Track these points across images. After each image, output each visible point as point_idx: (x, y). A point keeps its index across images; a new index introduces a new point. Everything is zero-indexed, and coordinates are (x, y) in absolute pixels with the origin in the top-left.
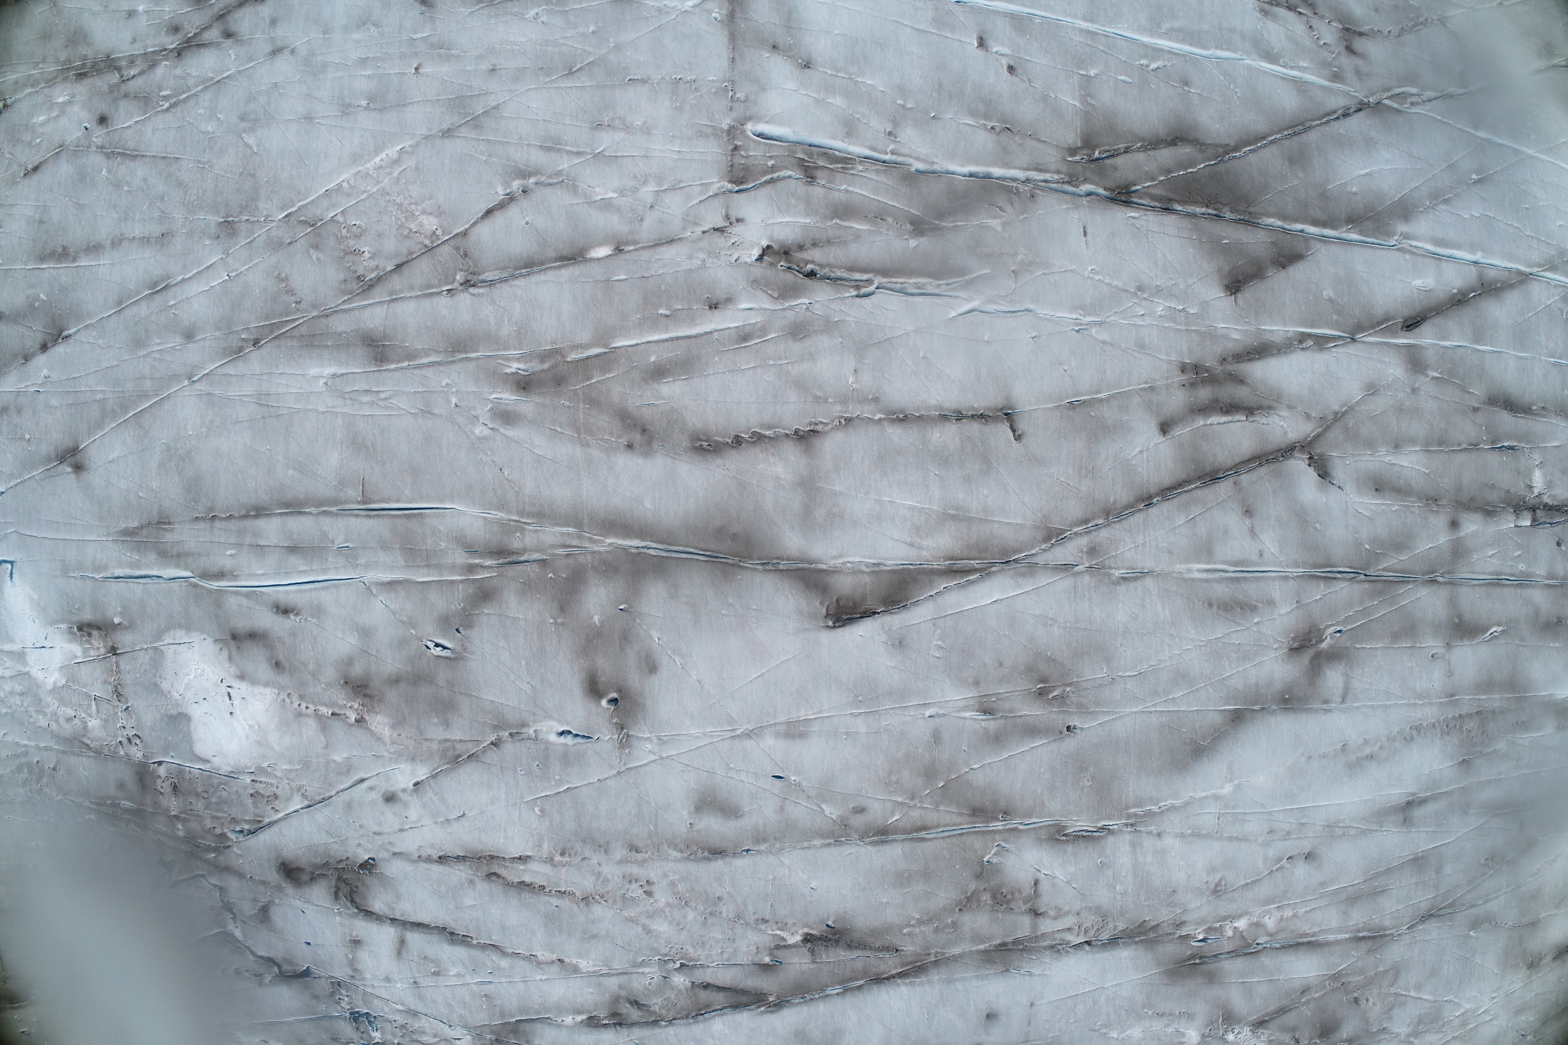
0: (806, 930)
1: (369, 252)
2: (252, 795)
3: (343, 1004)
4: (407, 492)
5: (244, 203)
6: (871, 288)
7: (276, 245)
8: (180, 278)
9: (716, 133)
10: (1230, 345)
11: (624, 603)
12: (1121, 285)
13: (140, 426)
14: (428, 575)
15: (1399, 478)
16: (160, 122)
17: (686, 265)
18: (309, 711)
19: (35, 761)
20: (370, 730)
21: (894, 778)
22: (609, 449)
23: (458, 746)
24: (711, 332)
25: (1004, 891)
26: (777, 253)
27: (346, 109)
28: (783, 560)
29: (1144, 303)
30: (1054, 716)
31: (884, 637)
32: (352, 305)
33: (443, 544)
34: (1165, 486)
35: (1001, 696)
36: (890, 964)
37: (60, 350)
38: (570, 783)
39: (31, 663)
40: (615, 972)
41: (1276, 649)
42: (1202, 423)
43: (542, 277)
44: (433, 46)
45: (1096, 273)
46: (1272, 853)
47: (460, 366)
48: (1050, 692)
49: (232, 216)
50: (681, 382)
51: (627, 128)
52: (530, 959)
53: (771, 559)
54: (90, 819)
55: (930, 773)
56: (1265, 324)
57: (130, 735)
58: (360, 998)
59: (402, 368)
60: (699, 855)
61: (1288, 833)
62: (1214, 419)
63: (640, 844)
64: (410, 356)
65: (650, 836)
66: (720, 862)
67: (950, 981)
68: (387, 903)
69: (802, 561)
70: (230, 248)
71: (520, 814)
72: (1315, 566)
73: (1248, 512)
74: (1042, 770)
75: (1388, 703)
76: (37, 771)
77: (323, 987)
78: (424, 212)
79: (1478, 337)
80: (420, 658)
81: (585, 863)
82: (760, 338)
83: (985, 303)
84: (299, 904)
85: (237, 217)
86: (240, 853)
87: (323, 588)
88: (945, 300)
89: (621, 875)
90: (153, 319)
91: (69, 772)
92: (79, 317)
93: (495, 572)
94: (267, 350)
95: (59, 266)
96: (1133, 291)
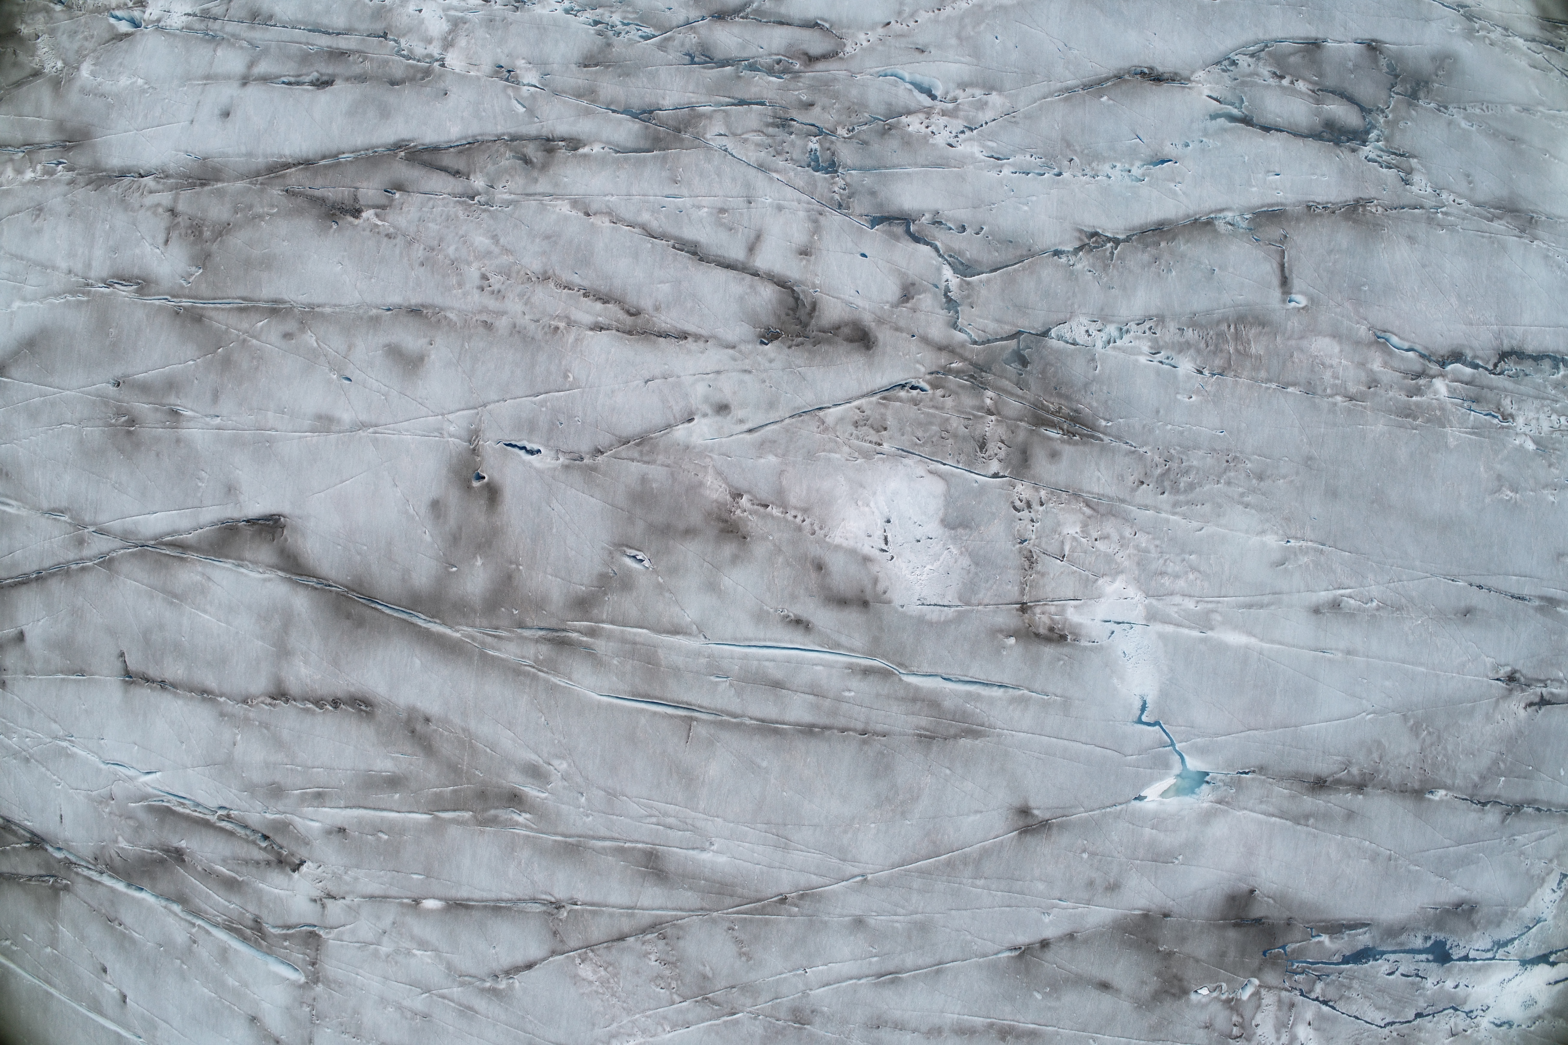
0: (356, 222)
1: (650, 959)
2: (885, 429)
3: (843, 182)
4: (643, 721)
5: (780, 1037)
6: (220, 812)
7: (747, 989)
8: (863, 981)
9: (328, 983)
11: (452, 573)
12: (40, 767)
13: (934, 843)
14: (635, 634)
17: (361, 873)
18: (793, 513)
19: (1165, 495)
20: (728, 484)
21: (255, 363)
22: (445, 721)
23: (636, 455)
24: (346, 807)
25: (192, 238)
26: (288, 864)
28: (312, 587)
29: (25, 747)
30: (126, 398)
31: (242, 498)
32: (674, 913)
33: (615, 662)
34: (25, 586)
35: (162, 425)
36: (295, 178)
37: (1022, 939)
38: (532, 402)
39: (1140, 607)
40: (537, 197)
43: (485, 895)
45: (56, 782)
47: (573, 831)
48: (126, 421)
49: (795, 1028)
50: (375, 769)
51: (400, 1008)
52: (617, 219)
53: (322, 589)
54: (1108, 421)
55: (227, 363)
57: (1026, 511)
58: (819, 189)
59: (631, 841)
60: (431, 311)
63: (481, 330)
64: (622, 852)
65: (470, 337)
66: (413, 302)
67: (249, 154)
68: (756, 293)
69: (295, 582)
70: (799, 997)
71: (589, 376)
74: (143, 350)
76: (1167, 484)
77: (861, 205)
78: (591, 983)
80: (658, 552)
81: (537, 317)
82: (306, 793)
83: (136, 778)
84: (860, 302)
85: (789, 1026)
86: (918, 366)
87: (751, 640)
88: (163, 789)
89: (506, 300)
90: (899, 949)
91: (1121, 478)
92: (993, 967)
93: (569, 626)
94: (771, 890)
95: (1012, 1023)
96: (32, 760)
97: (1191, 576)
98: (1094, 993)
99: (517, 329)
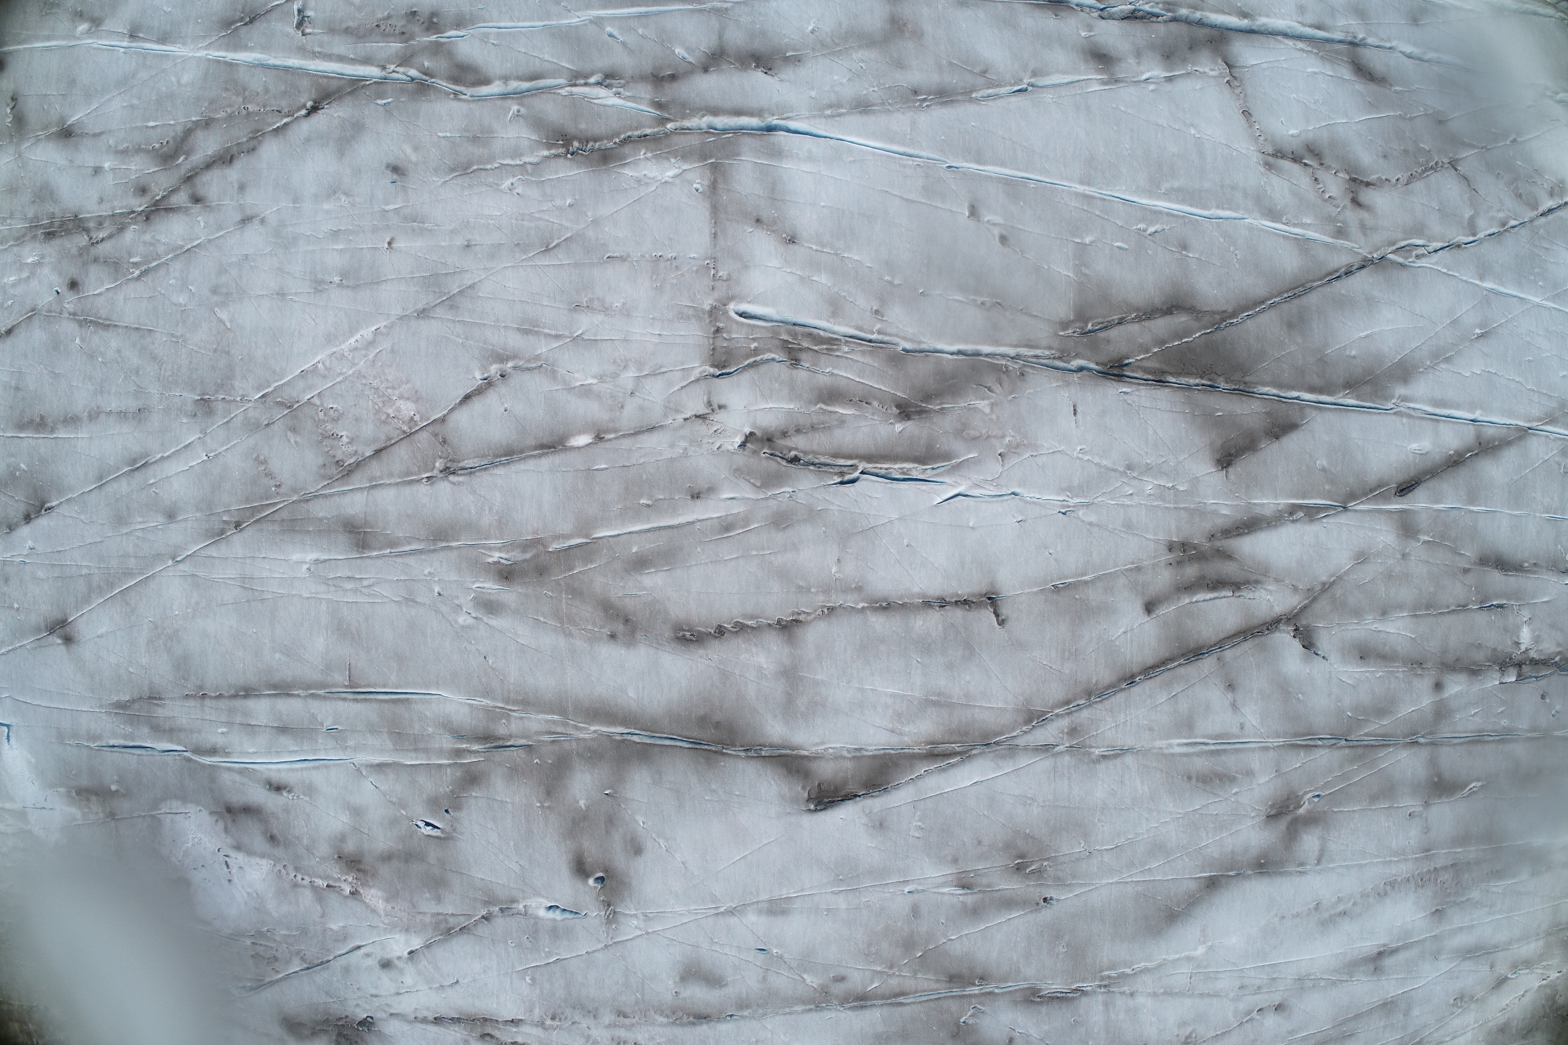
1: (347, 437)
2: (252, 956)
4: (393, 678)
5: (220, 382)
7: (254, 427)
8: (159, 456)
9: (698, 314)
10: (1220, 522)
11: (609, 789)
12: (1109, 465)
13: (127, 604)
14: (417, 758)
15: (1385, 644)
16: (131, 290)
17: (668, 454)
18: (305, 882)
20: (364, 903)
21: (873, 950)
22: (593, 639)
23: (451, 919)
24: (693, 523)
26: (760, 440)
27: (319, 286)
28: (765, 746)
29: (1133, 482)
30: (1031, 889)
31: (864, 820)
32: (332, 491)
33: (430, 729)
34: (1148, 665)
35: (979, 872)
37: (43, 522)
38: (560, 954)
39: (33, 822)
41: (1253, 817)
42: (1187, 601)
43: (521, 466)
44: (405, 219)
45: (1085, 453)
46: (1242, 1006)
47: (441, 555)
48: (1028, 867)
49: (207, 394)
50: (663, 573)
51: (606, 310)
53: (753, 746)
55: (908, 944)
56: (1256, 498)
59: (384, 556)
60: (685, 1020)
61: (1259, 988)
62: (1200, 596)
63: (628, 1010)
64: (392, 544)
65: (637, 1002)
66: (705, 1027)
69: (784, 748)
70: (208, 427)
71: (511, 982)
72: (1296, 735)
73: (1231, 687)
74: (1018, 939)
75: (1363, 862)
78: (401, 397)
79: (1472, 498)
80: (411, 837)
81: (575, 1026)
82: (743, 528)
83: (970, 488)
85: (213, 396)
86: (243, 1007)
87: (314, 768)
88: (933, 484)
90: (134, 497)
93: (481, 757)
94: (249, 533)
95: (38, 436)
96: (1121, 469)
99: (592, 1015)
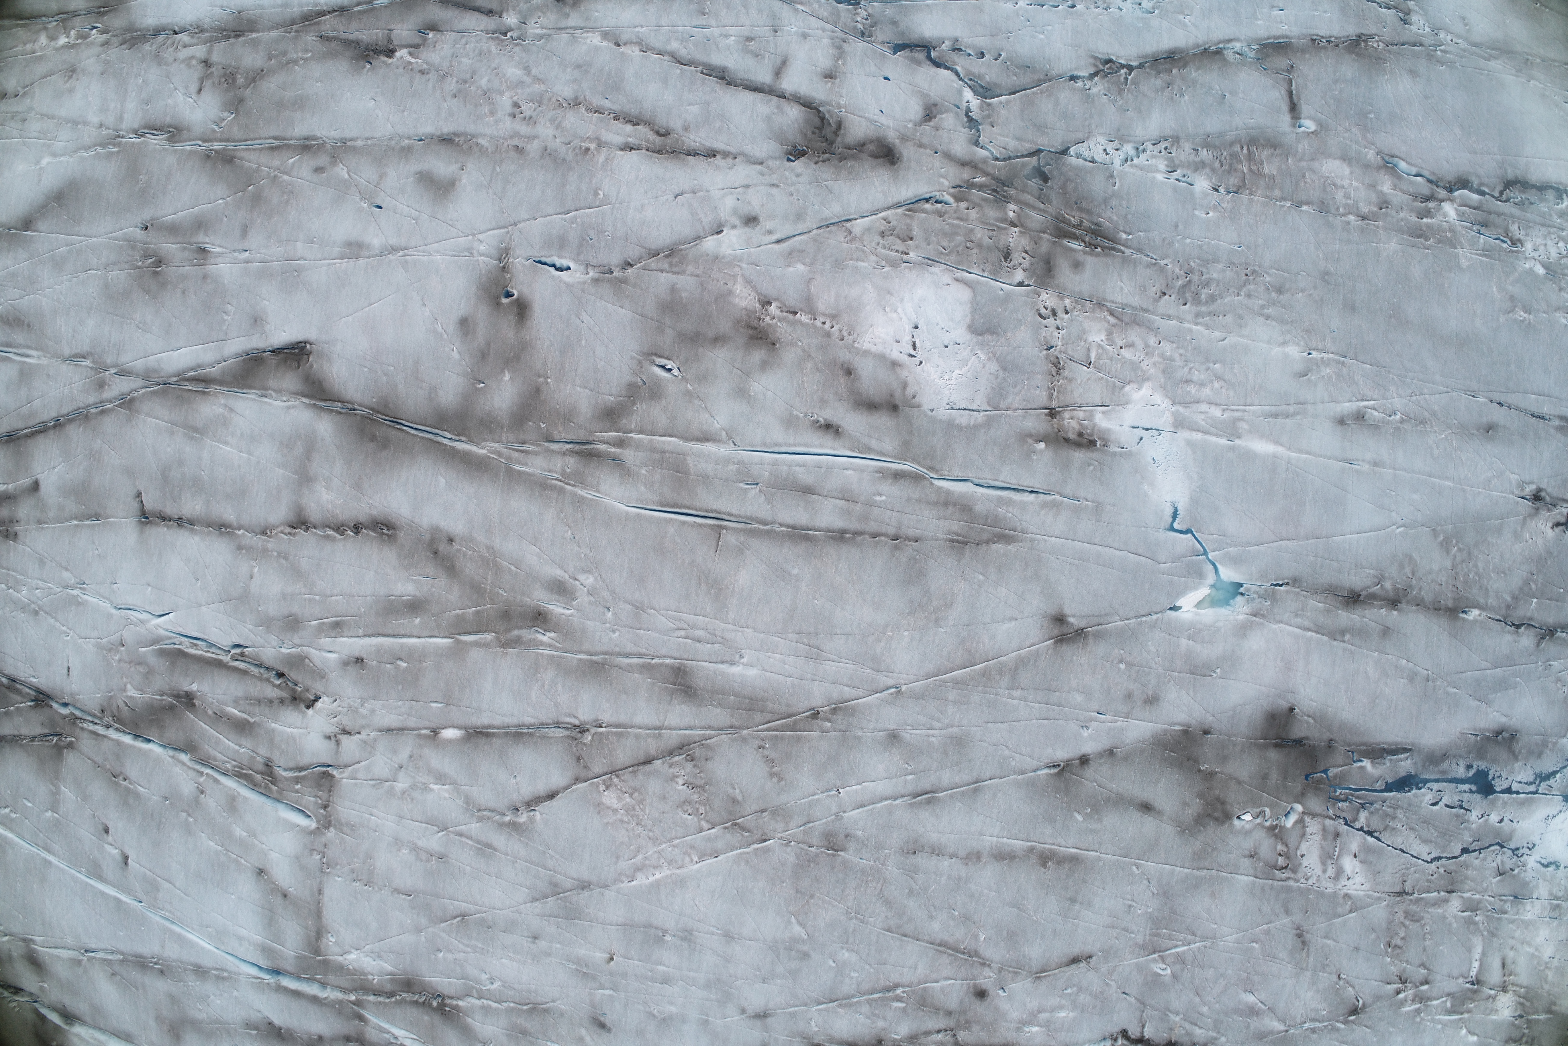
0: (390, 61)
1: (677, 783)
2: (911, 239)
3: (865, 13)
4: (671, 530)
5: (812, 865)
6: (233, 651)
7: (779, 812)
8: (897, 802)
9: (340, 827)
11: (479, 389)
12: (49, 618)
13: (969, 651)
14: (664, 443)
16: (907, 976)
17: (377, 704)
18: (822, 319)
19: (1188, 306)
20: (757, 292)
21: (285, 197)
22: (469, 540)
23: (666, 266)
24: (365, 636)
25: (225, 86)
26: (303, 700)
27: (687, 936)
28: (337, 411)
29: (34, 599)
30: (154, 240)
31: (267, 328)
32: (702, 733)
33: (644, 472)
34: (42, 434)
35: (189, 263)
36: (329, 25)
37: (1062, 754)
38: (562, 219)
39: (1168, 414)
40: (568, 31)
42: (10, 486)
43: (507, 720)
44: (594, 978)
45: (65, 633)
47: (599, 648)
48: (153, 263)
49: (829, 855)
50: (396, 593)
51: (415, 849)
52: (647, 48)
53: (346, 413)
54: (1129, 234)
55: (257, 199)
57: (1052, 319)
58: (842, 19)
59: (660, 658)
60: (463, 139)
63: (513, 154)
64: (649, 668)
65: (501, 161)
66: (445, 131)
67: (285, 5)
68: (783, 113)
69: (321, 408)
70: (833, 821)
71: (618, 193)
74: (172, 193)
76: (1188, 295)
77: (883, 34)
78: (615, 811)
80: (687, 360)
81: (568, 140)
82: (323, 623)
83: (148, 621)
84: (883, 120)
85: (822, 852)
86: (942, 180)
87: (780, 445)
88: (175, 630)
89: (538, 125)
90: (935, 765)
91: (1143, 289)
92: (1032, 785)
93: (597, 437)
94: (802, 704)
95: (1053, 847)
96: (42, 612)
97: (1216, 385)
98: (1136, 815)
99: (548, 151)
